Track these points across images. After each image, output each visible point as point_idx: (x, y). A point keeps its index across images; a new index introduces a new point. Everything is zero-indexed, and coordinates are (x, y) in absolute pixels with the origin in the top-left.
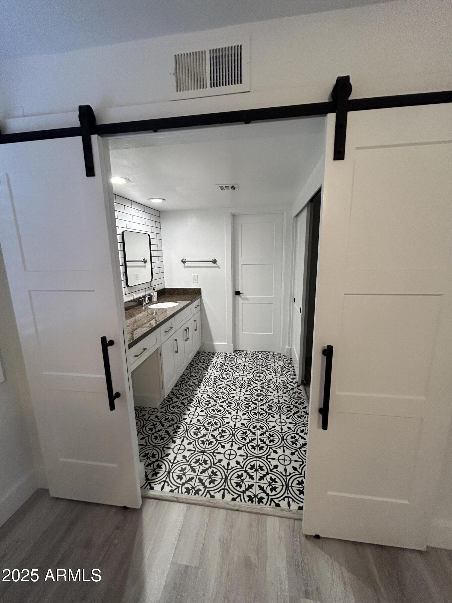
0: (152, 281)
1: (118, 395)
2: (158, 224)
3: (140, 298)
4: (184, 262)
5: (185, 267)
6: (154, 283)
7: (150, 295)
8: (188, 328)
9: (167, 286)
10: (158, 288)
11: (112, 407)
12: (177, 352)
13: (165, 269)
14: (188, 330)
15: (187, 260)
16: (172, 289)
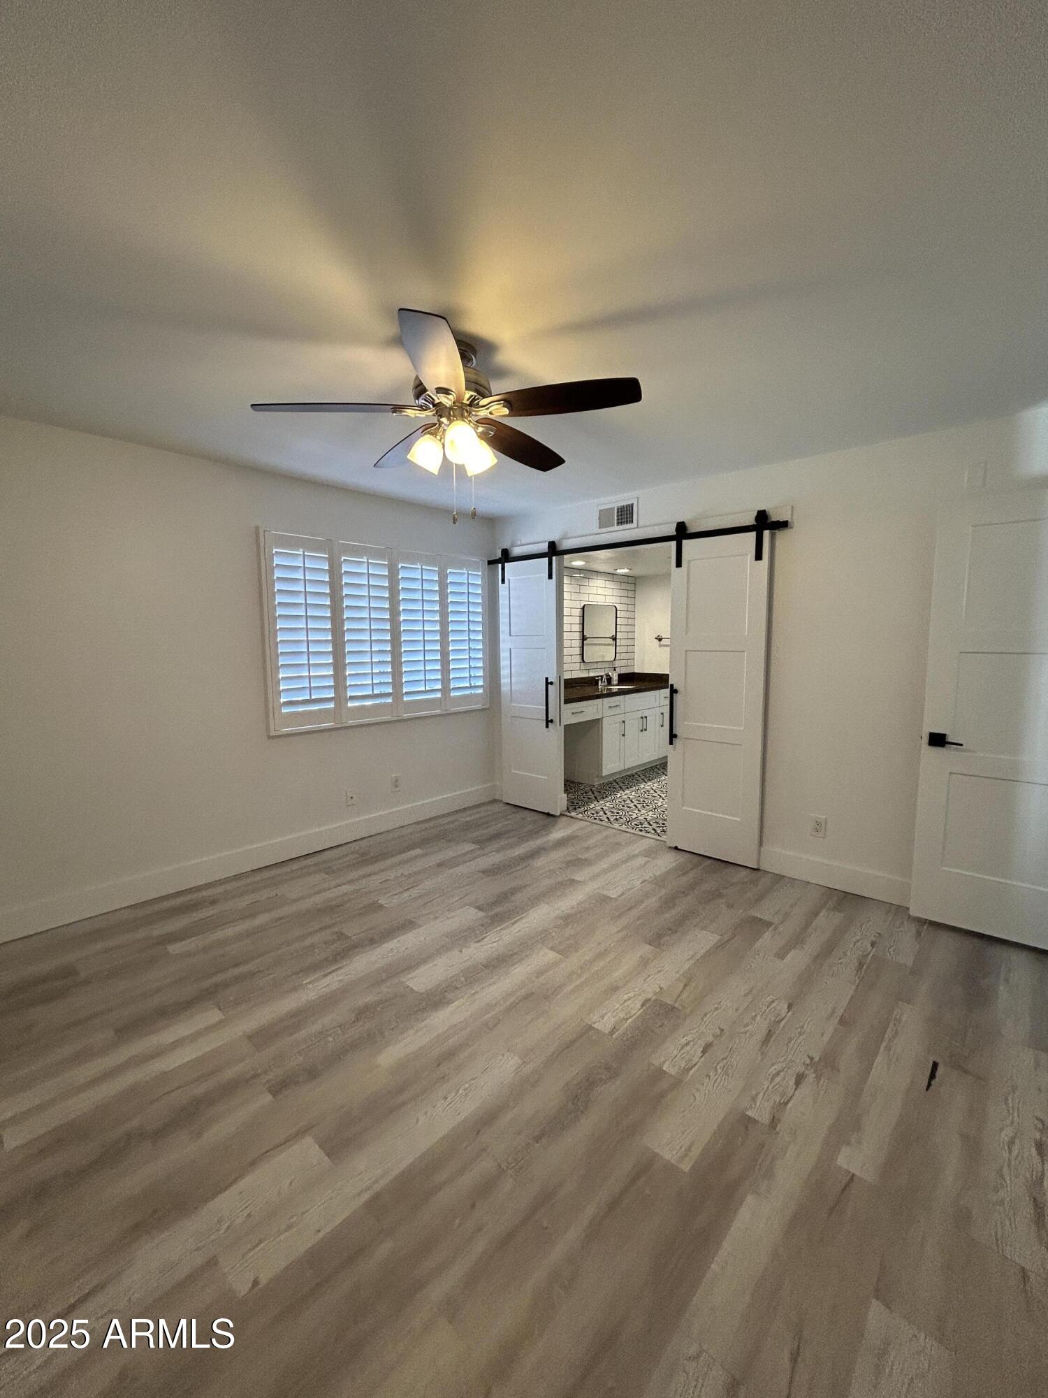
0: (615, 660)
1: (552, 721)
2: (631, 594)
3: (597, 677)
4: (660, 640)
5: (660, 646)
6: (617, 664)
7: (607, 675)
8: (646, 717)
9: (637, 671)
10: (624, 671)
11: (547, 726)
12: (623, 735)
13: (636, 649)
14: (645, 719)
15: (663, 636)
16: (642, 674)
